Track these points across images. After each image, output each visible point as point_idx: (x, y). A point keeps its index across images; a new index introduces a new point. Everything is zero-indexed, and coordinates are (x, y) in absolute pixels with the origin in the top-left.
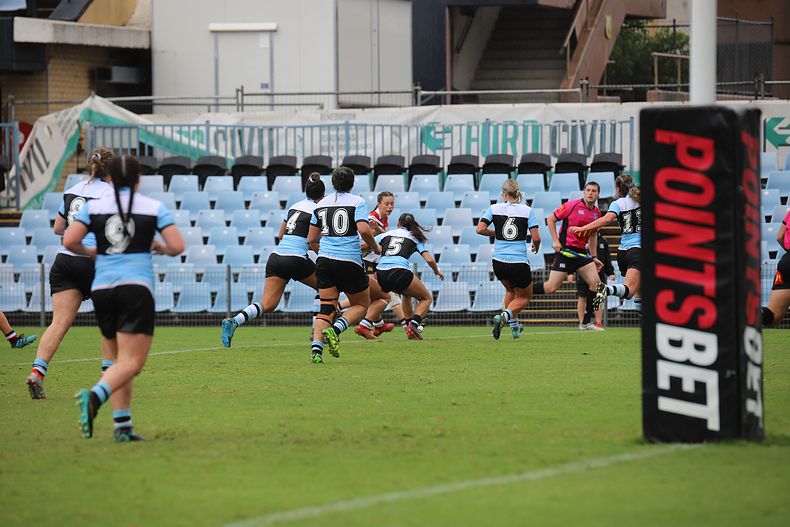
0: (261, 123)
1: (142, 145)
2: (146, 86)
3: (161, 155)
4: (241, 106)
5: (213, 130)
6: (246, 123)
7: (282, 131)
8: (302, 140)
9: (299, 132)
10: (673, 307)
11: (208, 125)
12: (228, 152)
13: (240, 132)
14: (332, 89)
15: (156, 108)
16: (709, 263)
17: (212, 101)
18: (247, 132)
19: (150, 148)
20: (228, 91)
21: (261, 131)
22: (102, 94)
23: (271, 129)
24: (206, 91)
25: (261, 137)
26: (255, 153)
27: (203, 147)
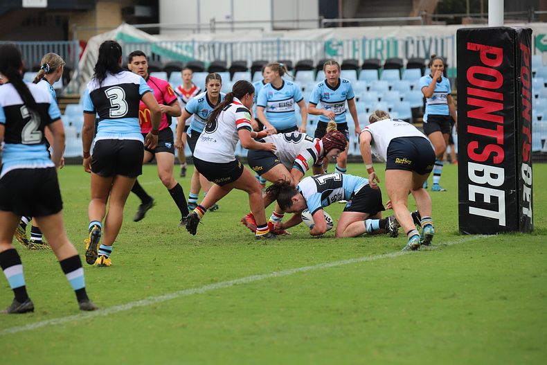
0: (226, 40)
1: (153, 55)
2: (155, 18)
3: (165, 60)
4: (213, 30)
5: (196, 45)
6: (217, 40)
7: (238, 45)
8: (251, 50)
9: (249, 45)
10: (478, 151)
11: (193, 42)
12: (206, 58)
13: (213, 46)
14: (268, 18)
15: (162, 32)
16: (500, 124)
17: (195, 27)
18: (217, 46)
19: (159, 57)
20: (205, 21)
21: (226, 46)
22: (130, 22)
23: (232, 44)
24: (193, 21)
25: (226, 49)
26: (222, 58)
27: (190, 55)
